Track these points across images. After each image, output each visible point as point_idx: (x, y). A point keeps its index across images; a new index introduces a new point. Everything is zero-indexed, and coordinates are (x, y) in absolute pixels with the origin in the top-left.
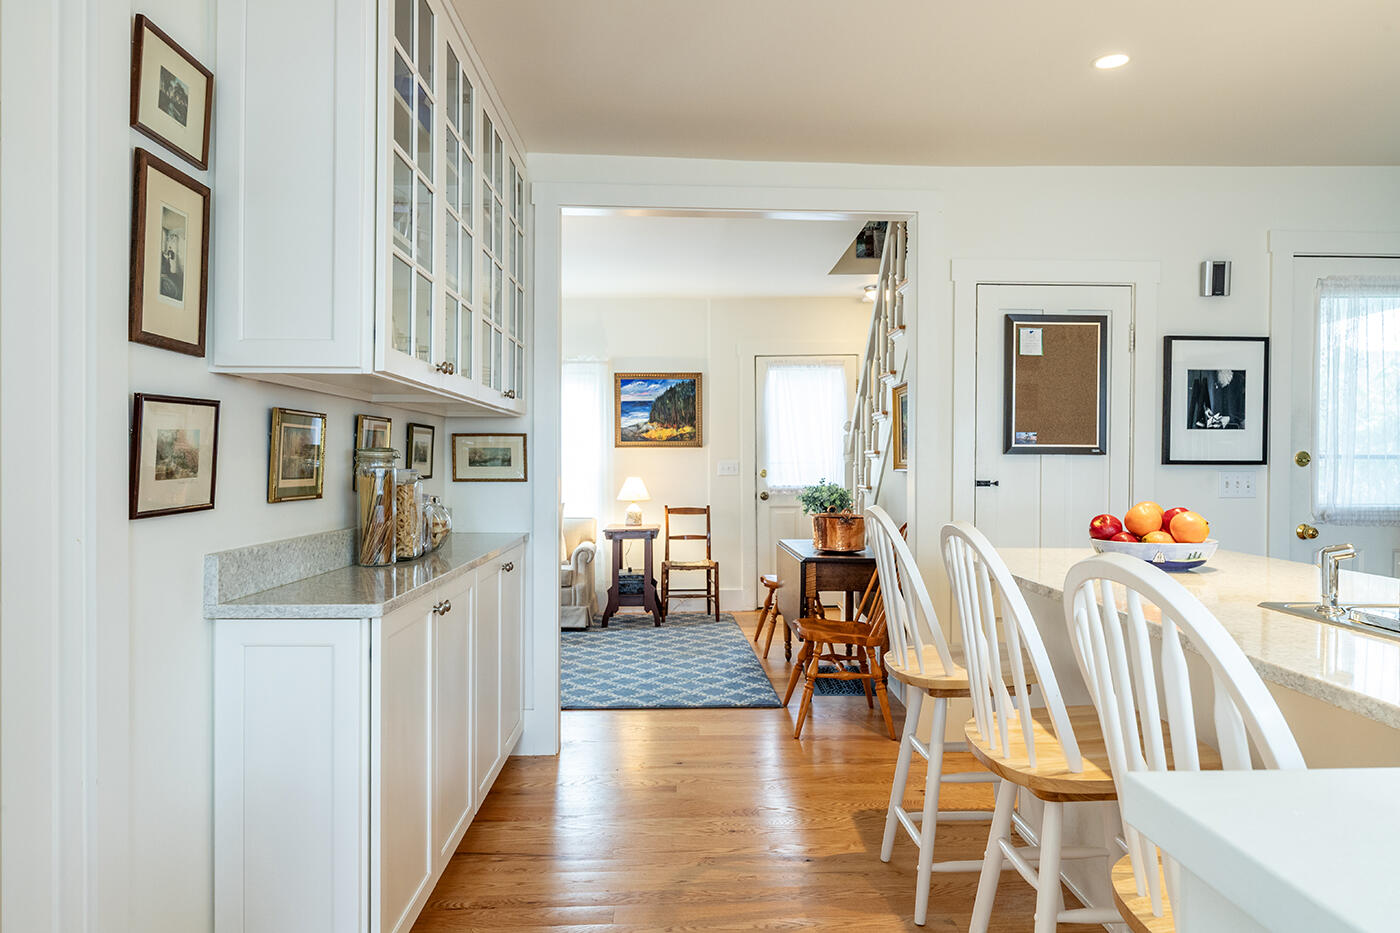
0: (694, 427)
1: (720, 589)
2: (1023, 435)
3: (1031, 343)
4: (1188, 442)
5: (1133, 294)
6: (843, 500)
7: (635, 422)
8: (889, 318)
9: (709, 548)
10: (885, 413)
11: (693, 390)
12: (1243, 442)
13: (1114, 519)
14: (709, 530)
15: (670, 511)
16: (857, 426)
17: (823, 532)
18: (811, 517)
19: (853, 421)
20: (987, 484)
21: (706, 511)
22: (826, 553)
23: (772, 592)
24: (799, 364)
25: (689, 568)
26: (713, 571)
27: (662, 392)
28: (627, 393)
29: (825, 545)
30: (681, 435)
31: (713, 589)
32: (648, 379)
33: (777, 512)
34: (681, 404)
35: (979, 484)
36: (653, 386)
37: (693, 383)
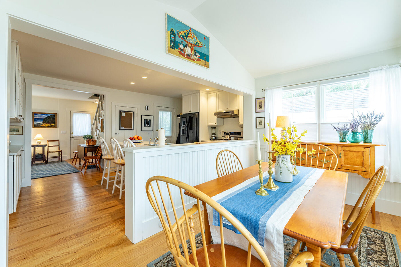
0: (55, 124)
1: (62, 156)
2: (122, 127)
3: (123, 115)
4: (144, 128)
5: (137, 109)
6: (92, 137)
7: (38, 123)
8: (100, 108)
9: (59, 148)
10: (100, 123)
11: (55, 117)
12: (150, 128)
13: (132, 138)
14: (59, 144)
15: (49, 141)
16: (94, 125)
17: (88, 142)
18: (85, 140)
19: (93, 124)
20: (117, 134)
21: (59, 141)
22: (88, 146)
23: (76, 154)
24: (80, 113)
25: (54, 152)
26: (60, 152)
27: (46, 117)
28: (36, 116)
29: (88, 144)
30: (52, 126)
31: (60, 156)
32: (42, 114)
33: (75, 140)
34: (51, 119)
35: (115, 134)
36: (44, 115)
37: (55, 115)
